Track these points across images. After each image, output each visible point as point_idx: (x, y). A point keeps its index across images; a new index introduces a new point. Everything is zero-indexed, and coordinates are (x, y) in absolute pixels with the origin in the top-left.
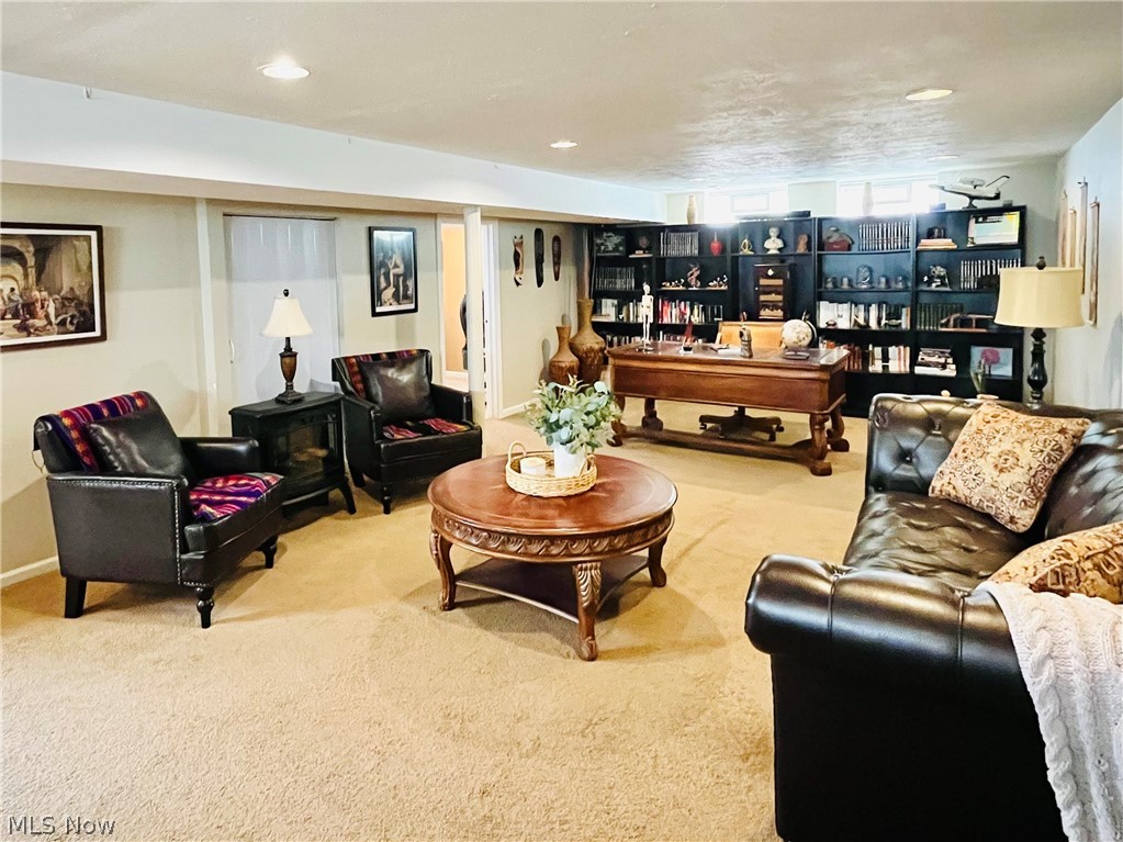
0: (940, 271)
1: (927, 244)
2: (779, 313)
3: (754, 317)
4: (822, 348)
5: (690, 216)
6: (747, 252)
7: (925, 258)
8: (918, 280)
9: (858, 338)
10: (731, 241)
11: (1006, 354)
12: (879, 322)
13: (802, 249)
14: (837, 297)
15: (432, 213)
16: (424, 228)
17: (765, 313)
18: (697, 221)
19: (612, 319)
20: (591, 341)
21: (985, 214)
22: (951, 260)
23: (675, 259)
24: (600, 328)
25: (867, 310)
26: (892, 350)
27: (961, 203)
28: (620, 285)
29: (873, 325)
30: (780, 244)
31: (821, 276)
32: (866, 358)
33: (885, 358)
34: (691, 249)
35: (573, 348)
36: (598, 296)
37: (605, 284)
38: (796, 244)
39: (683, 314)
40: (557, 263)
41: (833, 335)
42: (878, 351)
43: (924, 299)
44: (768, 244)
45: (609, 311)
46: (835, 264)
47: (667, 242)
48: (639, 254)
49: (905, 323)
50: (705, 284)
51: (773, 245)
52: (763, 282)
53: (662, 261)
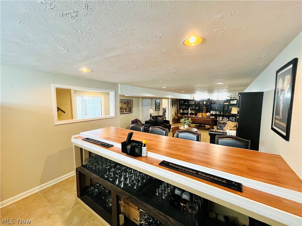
0: (227, 107)
1: (225, 103)
2: (205, 112)
4: (211, 117)
5: (194, 98)
6: (201, 104)
7: (225, 105)
8: (224, 108)
9: (216, 115)
10: (199, 102)
11: (234, 118)
12: (218, 113)
13: (209, 103)
14: (213, 110)
15: (162, 98)
16: (161, 100)
17: (203, 112)
19: (182, 112)
20: (179, 115)
21: (232, 100)
23: (191, 104)
24: (180, 113)
26: (220, 117)
27: (229, 98)
28: (183, 108)
30: (206, 103)
31: (211, 107)
32: (217, 118)
34: (193, 103)
35: (177, 116)
36: (180, 109)
37: (181, 107)
38: (208, 103)
39: (192, 112)
40: (175, 104)
41: (212, 115)
43: (224, 111)
44: (204, 103)
46: (213, 106)
47: (190, 102)
48: (186, 103)
49: (222, 114)
50: (195, 108)
51: (205, 103)
52: (203, 108)
53: (189, 104)
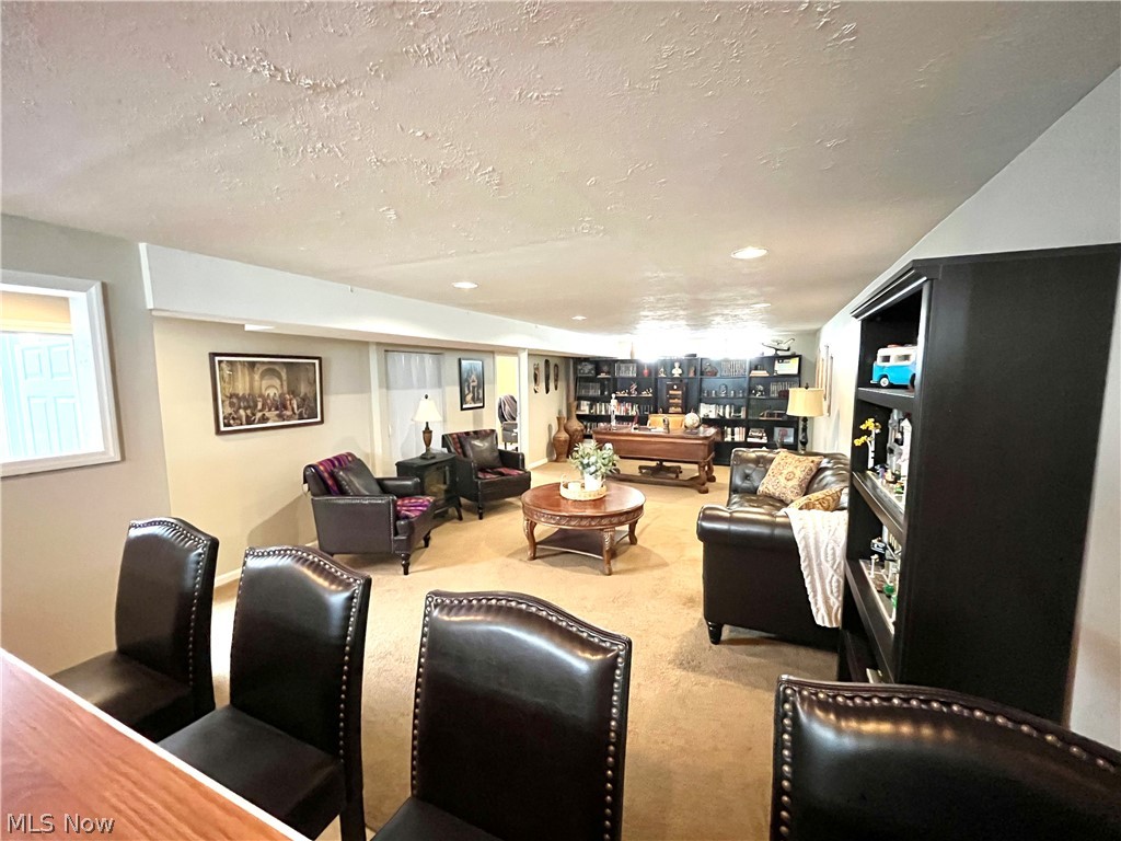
0: (761, 387)
1: (754, 373)
2: (679, 410)
3: (666, 411)
4: (702, 429)
5: (632, 355)
6: (663, 375)
7: (753, 381)
8: (750, 392)
9: (719, 423)
10: (654, 371)
11: (791, 431)
12: (730, 414)
13: (692, 375)
14: (709, 401)
15: (492, 351)
16: (488, 360)
17: (672, 410)
18: (635, 358)
19: (587, 413)
20: (576, 425)
21: (782, 359)
22: (766, 381)
23: (623, 378)
24: (581, 418)
25: (724, 408)
26: (736, 429)
27: (771, 353)
28: (592, 393)
29: (727, 416)
30: (680, 371)
31: (701, 390)
32: (723, 434)
33: (733, 434)
34: (632, 374)
35: (566, 430)
36: (579, 399)
37: (583, 393)
38: (688, 373)
39: (627, 410)
40: (556, 380)
41: (707, 421)
42: (729, 430)
43: (753, 403)
44: (674, 371)
45: (585, 409)
46: (708, 383)
47: (619, 368)
48: (603, 375)
49: (743, 415)
50: (639, 393)
51: (677, 372)
52: (671, 392)
53: (615, 379)
